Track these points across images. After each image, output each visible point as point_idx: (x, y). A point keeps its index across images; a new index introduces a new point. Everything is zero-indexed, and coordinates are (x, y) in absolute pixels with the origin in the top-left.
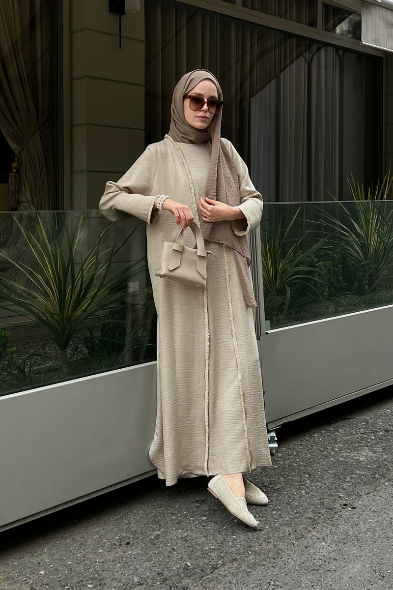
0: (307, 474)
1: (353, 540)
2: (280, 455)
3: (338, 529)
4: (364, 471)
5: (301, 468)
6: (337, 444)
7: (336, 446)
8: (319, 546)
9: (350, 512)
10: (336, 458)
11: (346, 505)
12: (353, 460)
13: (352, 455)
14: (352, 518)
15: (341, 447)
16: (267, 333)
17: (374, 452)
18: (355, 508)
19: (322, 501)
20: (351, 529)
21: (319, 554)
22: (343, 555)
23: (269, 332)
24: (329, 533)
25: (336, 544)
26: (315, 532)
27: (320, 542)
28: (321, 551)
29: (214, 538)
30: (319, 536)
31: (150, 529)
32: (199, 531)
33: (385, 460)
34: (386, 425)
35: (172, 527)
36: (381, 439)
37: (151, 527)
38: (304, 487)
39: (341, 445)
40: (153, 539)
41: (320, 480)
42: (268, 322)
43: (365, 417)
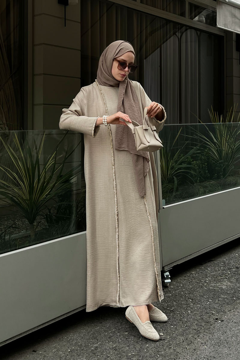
0: (190, 299)
1: (224, 343)
2: (172, 287)
3: (213, 336)
4: (226, 296)
5: (187, 295)
6: (208, 278)
7: (207, 279)
8: (202, 349)
9: (220, 324)
10: (208, 287)
11: (217, 319)
12: (218, 289)
13: (218, 285)
14: (222, 328)
15: (210, 280)
16: (164, 208)
17: (231, 282)
18: (223, 321)
19: (202, 317)
20: (222, 335)
21: (204, 354)
22: (219, 354)
23: (165, 207)
24: (208, 339)
25: (214, 347)
26: (199, 339)
27: (203, 346)
28: (204, 352)
29: (134, 347)
30: (202, 342)
31: (91, 343)
32: (124, 343)
33: (238, 287)
34: (236, 264)
35: (105, 340)
36: (235, 273)
37: (92, 341)
38: (189, 308)
39: (210, 278)
40: (93, 350)
41: (199, 303)
42: (164, 200)
43: (222, 259)
